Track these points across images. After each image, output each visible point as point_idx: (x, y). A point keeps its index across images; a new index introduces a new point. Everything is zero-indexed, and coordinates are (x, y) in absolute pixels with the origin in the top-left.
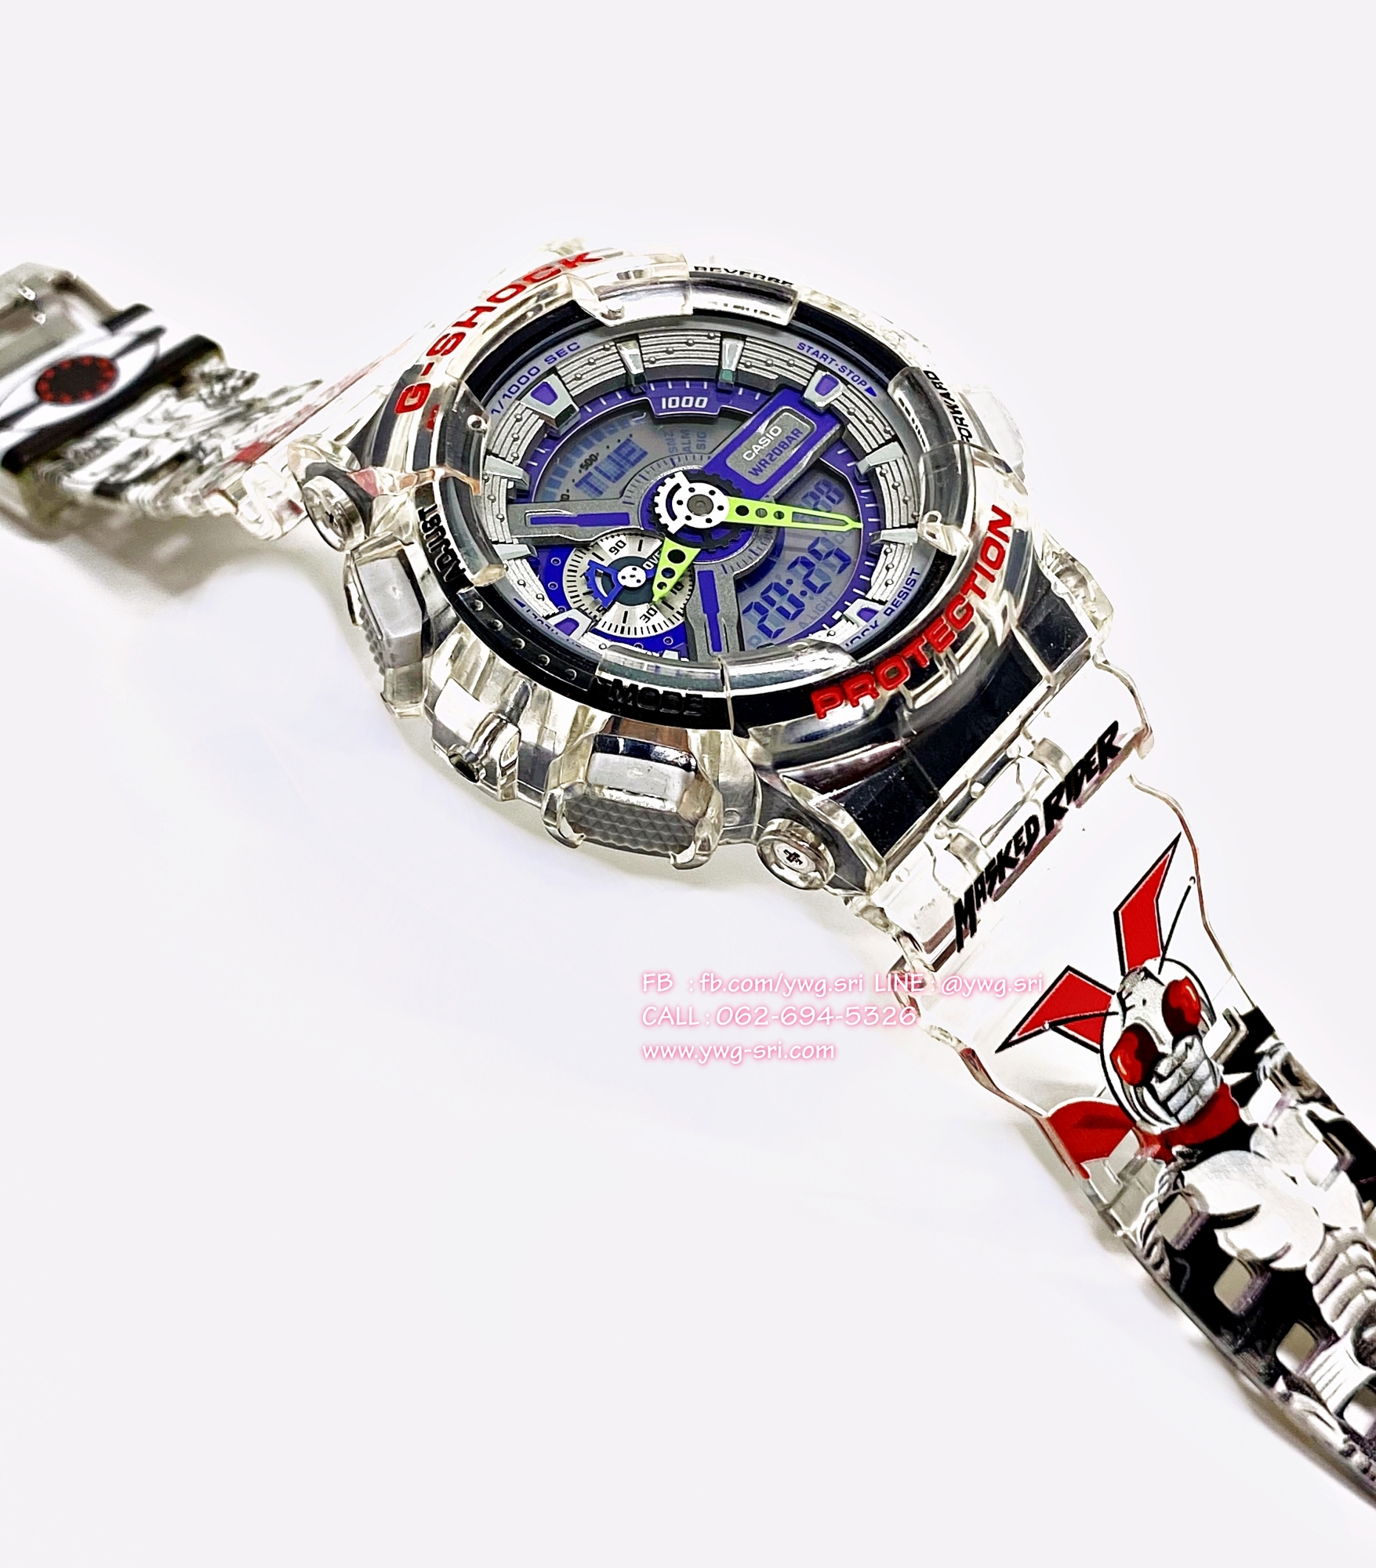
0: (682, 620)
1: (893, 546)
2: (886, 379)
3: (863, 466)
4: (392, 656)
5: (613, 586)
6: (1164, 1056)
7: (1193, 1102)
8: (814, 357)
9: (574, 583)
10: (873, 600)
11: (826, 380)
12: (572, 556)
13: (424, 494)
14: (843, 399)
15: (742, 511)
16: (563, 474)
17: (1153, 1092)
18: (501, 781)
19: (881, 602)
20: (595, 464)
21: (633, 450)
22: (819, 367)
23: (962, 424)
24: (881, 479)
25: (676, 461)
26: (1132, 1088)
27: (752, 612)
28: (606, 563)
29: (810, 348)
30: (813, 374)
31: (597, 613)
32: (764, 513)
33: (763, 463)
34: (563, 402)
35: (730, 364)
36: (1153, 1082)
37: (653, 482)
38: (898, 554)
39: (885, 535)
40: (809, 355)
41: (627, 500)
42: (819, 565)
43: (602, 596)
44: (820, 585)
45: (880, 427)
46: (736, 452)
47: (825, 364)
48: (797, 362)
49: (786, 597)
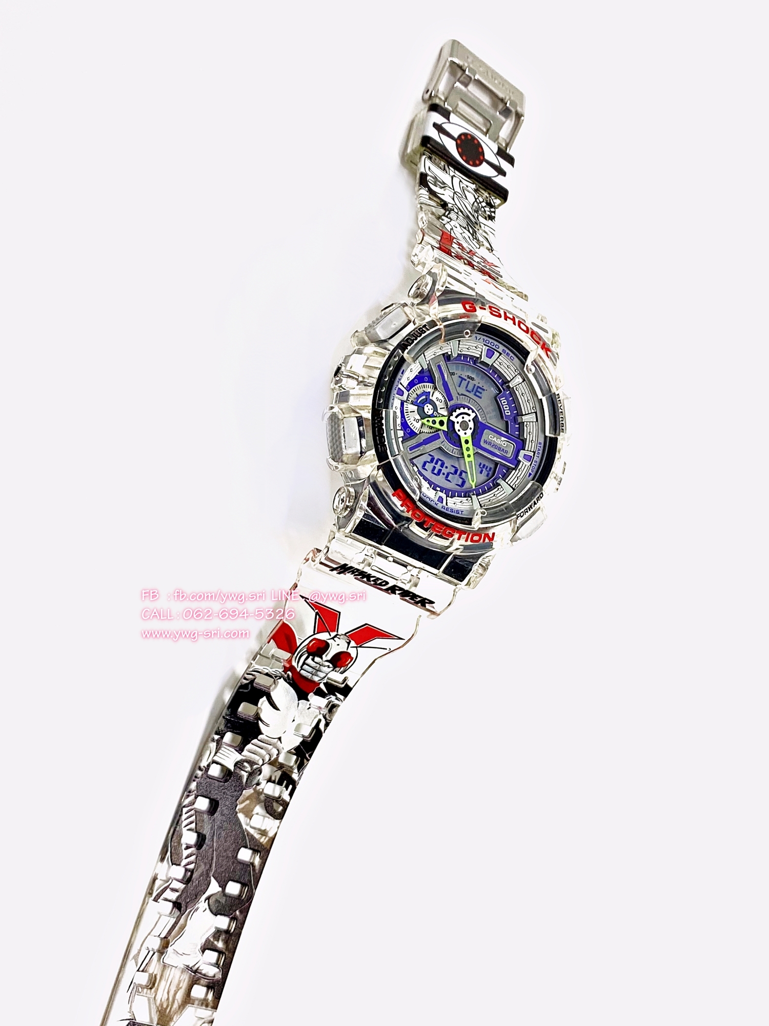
0: (418, 433)
1: (471, 501)
2: (535, 480)
3: (500, 481)
4: (370, 332)
5: (423, 403)
6: (322, 659)
7: (310, 674)
8: (537, 449)
9: (419, 389)
10: (447, 500)
11: (530, 457)
12: (430, 384)
13: (433, 324)
14: (524, 465)
15: (467, 442)
16: (463, 370)
17: (307, 659)
18: (337, 387)
19: (447, 503)
20: (470, 380)
21: (481, 393)
22: (534, 452)
23: (525, 512)
24: (496, 489)
25: (480, 411)
26: (305, 650)
27: (431, 457)
28: (431, 398)
29: (540, 447)
30: (530, 451)
31: (410, 401)
32: (469, 450)
33: (490, 444)
34: (489, 361)
35: (525, 418)
36: (311, 657)
37: (469, 405)
38: (468, 504)
39: (474, 497)
40: (538, 447)
41: (459, 398)
42: (457, 476)
43: (418, 400)
44: (449, 479)
45: (517, 483)
46: (490, 432)
47: (536, 455)
48: (533, 444)
49: (441, 468)
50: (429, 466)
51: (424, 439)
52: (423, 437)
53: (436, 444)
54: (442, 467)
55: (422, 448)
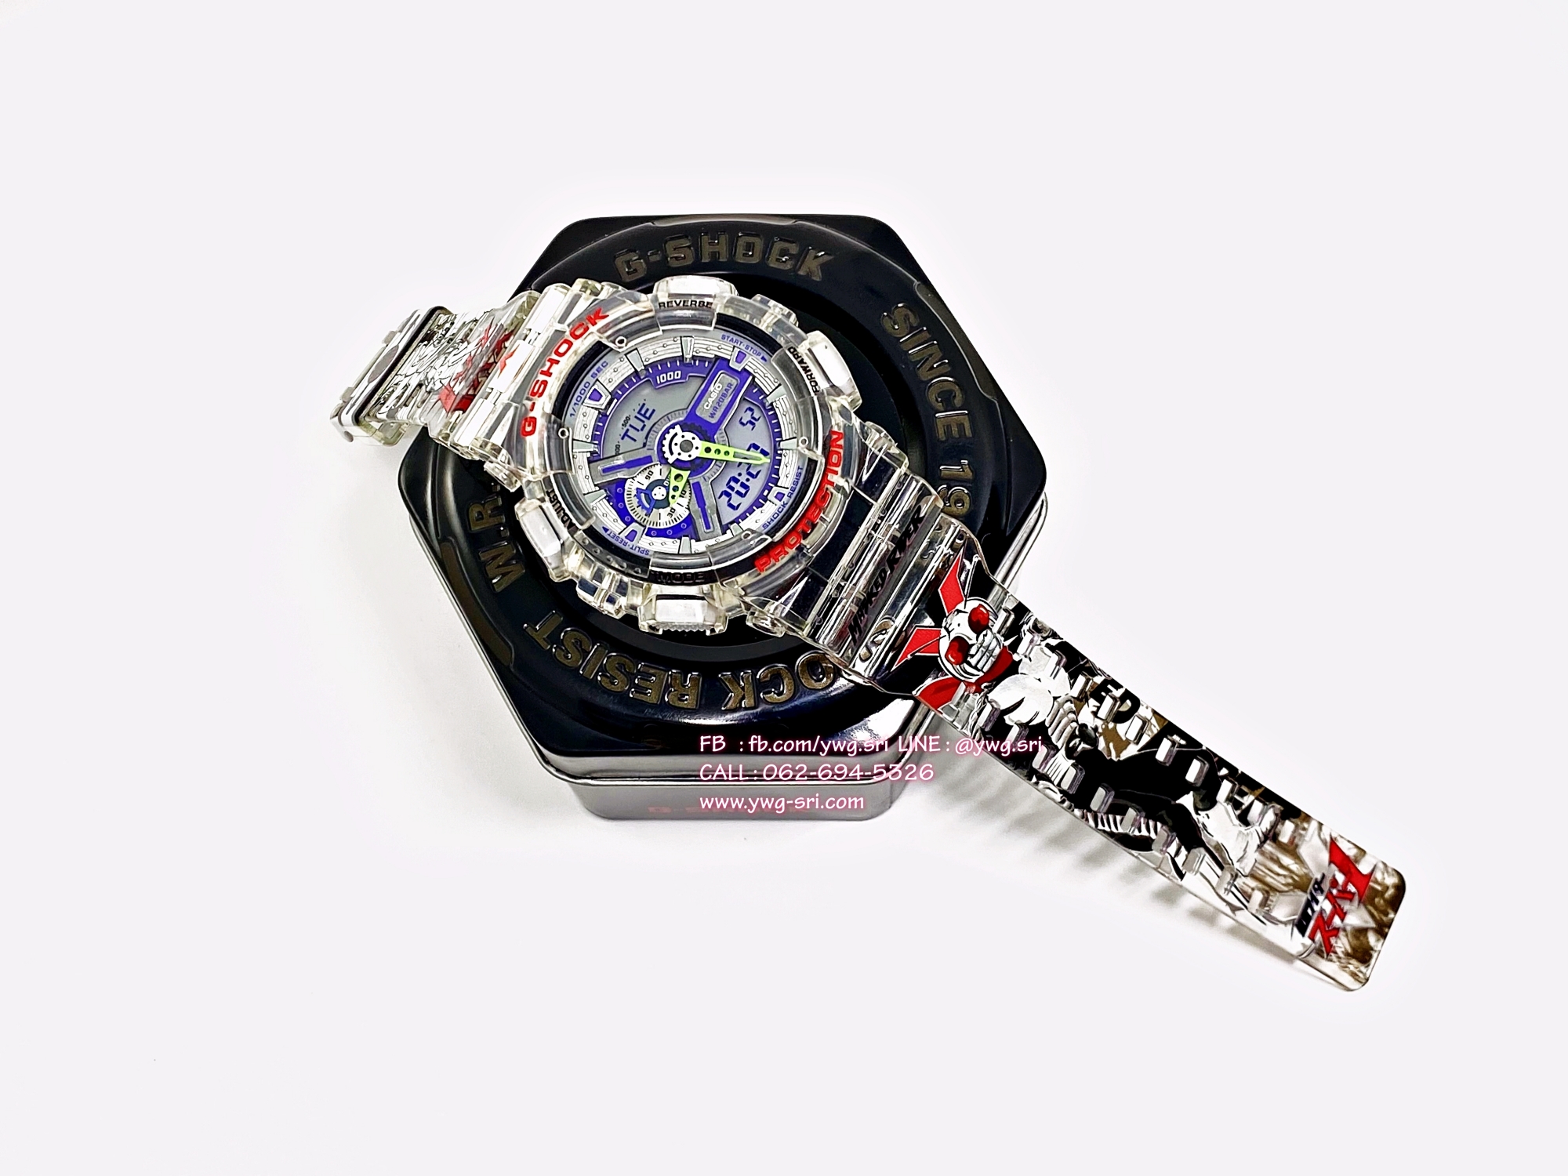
0: (688, 513)
1: (787, 451)
3: (768, 400)
5: (651, 500)
6: (973, 645)
7: (990, 661)
8: (731, 342)
9: (631, 502)
10: (782, 487)
11: (740, 354)
12: (627, 486)
13: (546, 482)
14: (750, 364)
15: (706, 449)
16: (614, 434)
17: (969, 664)
19: (785, 488)
20: (630, 423)
21: (648, 410)
22: (735, 346)
23: (812, 378)
24: (777, 408)
25: (673, 416)
26: (958, 666)
27: (724, 496)
28: (644, 487)
29: (728, 338)
30: (732, 352)
31: (645, 519)
32: (719, 451)
33: (715, 409)
34: (606, 397)
35: (688, 353)
36: (969, 659)
37: (661, 432)
38: (791, 456)
39: (783, 443)
40: (728, 341)
41: (649, 445)
43: (646, 508)
44: (755, 473)
45: (772, 380)
46: (700, 406)
47: (738, 345)
48: (723, 346)
49: (739, 483)
50: (736, 500)
51: (697, 507)
52: (695, 507)
53: (706, 489)
54: (739, 481)
55: (709, 511)
